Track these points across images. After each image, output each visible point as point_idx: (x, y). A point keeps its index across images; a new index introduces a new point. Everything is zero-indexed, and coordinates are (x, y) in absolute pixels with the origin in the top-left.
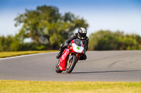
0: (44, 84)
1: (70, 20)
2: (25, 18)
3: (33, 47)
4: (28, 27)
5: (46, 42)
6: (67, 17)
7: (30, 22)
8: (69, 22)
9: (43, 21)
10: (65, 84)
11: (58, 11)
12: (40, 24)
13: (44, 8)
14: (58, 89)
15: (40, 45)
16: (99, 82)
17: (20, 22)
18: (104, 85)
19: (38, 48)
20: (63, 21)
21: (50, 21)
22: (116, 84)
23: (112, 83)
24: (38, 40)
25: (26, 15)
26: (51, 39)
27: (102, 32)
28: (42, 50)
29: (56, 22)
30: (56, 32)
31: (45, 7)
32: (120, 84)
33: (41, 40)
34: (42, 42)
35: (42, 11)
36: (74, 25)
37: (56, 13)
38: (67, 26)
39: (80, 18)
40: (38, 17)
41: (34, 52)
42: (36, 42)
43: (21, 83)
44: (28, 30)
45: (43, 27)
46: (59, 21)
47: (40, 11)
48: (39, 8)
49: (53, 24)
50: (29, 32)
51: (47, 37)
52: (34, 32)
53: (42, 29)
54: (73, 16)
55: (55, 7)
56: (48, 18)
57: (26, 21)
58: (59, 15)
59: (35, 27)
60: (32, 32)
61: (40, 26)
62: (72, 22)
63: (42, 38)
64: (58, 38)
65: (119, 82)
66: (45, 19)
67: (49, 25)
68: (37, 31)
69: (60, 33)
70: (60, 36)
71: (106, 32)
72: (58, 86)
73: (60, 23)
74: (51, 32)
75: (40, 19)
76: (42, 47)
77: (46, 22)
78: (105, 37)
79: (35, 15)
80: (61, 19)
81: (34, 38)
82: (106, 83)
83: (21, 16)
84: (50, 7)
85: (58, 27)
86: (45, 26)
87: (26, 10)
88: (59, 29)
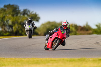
0: (9, 60)
1: (27, 14)
3: (1, 34)
5: (10, 30)
6: (25, 12)
8: (26, 16)
9: (7, 15)
10: (23, 60)
12: (6, 17)
13: (9, 6)
14: (18, 64)
15: (6, 32)
16: (48, 59)
18: (51, 61)
19: (4, 34)
20: (22, 15)
21: (13, 15)
22: (60, 60)
23: (57, 59)
24: (4, 29)
26: (13, 28)
27: (49, 23)
28: (8, 36)
29: (17, 15)
30: (17, 23)
32: (63, 60)
33: (7, 29)
34: (7, 30)
35: (8, 8)
37: (17, 9)
38: (24, 18)
39: (34, 13)
40: (5, 13)
42: (3, 30)
45: (8, 19)
46: (19, 15)
47: (6, 8)
48: (5, 6)
49: (15, 17)
51: (11, 26)
52: (2, 23)
53: (7, 21)
54: (29, 11)
55: (17, 6)
56: (11, 13)
58: (19, 11)
59: (2, 19)
62: (28, 15)
63: (7, 27)
64: (19, 27)
65: (62, 59)
67: (12, 18)
68: (4, 22)
69: (20, 23)
70: (20, 26)
71: (53, 22)
72: (18, 62)
74: (13, 23)
76: (7, 34)
77: (10, 16)
78: (52, 26)
79: (3, 11)
80: (21, 14)
81: (2, 27)
82: (53, 59)
84: (13, 5)
85: (19, 19)
86: (10, 19)
88: (19, 21)
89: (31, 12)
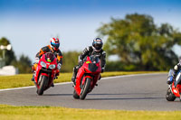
0: (134, 115)
1: (168, 33)
2: (111, 28)
3: (120, 67)
4: (114, 41)
5: (137, 60)
6: (164, 30)
7: (116, 35)
8: (166, 35)
9: (133, 33)
11: (152, 21)
12: (130, 38)
13: (135, 17)
15: (129, 63)
17: (104, 34)
19: (126, 68)
20: (158, 35)
21: (142, 34)
24: (126, 58)
25: (112, 25)
26: (143, 57)
28: (132, 70)
29: (150, 34)
30: (150, 48)
31: (136, 15)
33: (131, 58)
34: (131, 60)
35: (133, 20)
36: (172, 39)
37: (151, 23)
38: (164, 40)
40: (127, 29)
41: (121, 73)
42: (124, 60)
43: (104, 113)
44: (114, 44)
45: (133, 41)
46: (153, 34)
47: (130, 21)
48: (128, 17)
49: (146, 37)
50: (115, 47)
51: (138, 54)
52: (123, 47)
54: (171, 28)
55: (149, 17)
56: (139, 30)
57: (111, 34)
58: (154, 26)
59: (123, 40)
60: (119, 47)
61: (130, 39)
62: (170, 35)
63: (132, 55)
64: (152, 55)
66: (136, 31)
67: (141, 38)
68: (125, 45)
69: (155, 49)
70: (154, 54)
73: (156, 37)
74: (143, 48)
75: (130, 31)
76: (131, 67)
77: (138, 35)
79: (124, 26)
80: (156, 31)
81: (121, 55)
83: (106, 26)
84: (142, 16)
85: (153, 41)
86: (136, 40)
87: (112, 19)
88: (154, 44)
89: (174, 29)
